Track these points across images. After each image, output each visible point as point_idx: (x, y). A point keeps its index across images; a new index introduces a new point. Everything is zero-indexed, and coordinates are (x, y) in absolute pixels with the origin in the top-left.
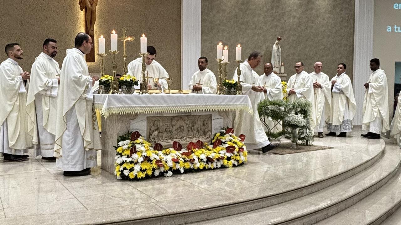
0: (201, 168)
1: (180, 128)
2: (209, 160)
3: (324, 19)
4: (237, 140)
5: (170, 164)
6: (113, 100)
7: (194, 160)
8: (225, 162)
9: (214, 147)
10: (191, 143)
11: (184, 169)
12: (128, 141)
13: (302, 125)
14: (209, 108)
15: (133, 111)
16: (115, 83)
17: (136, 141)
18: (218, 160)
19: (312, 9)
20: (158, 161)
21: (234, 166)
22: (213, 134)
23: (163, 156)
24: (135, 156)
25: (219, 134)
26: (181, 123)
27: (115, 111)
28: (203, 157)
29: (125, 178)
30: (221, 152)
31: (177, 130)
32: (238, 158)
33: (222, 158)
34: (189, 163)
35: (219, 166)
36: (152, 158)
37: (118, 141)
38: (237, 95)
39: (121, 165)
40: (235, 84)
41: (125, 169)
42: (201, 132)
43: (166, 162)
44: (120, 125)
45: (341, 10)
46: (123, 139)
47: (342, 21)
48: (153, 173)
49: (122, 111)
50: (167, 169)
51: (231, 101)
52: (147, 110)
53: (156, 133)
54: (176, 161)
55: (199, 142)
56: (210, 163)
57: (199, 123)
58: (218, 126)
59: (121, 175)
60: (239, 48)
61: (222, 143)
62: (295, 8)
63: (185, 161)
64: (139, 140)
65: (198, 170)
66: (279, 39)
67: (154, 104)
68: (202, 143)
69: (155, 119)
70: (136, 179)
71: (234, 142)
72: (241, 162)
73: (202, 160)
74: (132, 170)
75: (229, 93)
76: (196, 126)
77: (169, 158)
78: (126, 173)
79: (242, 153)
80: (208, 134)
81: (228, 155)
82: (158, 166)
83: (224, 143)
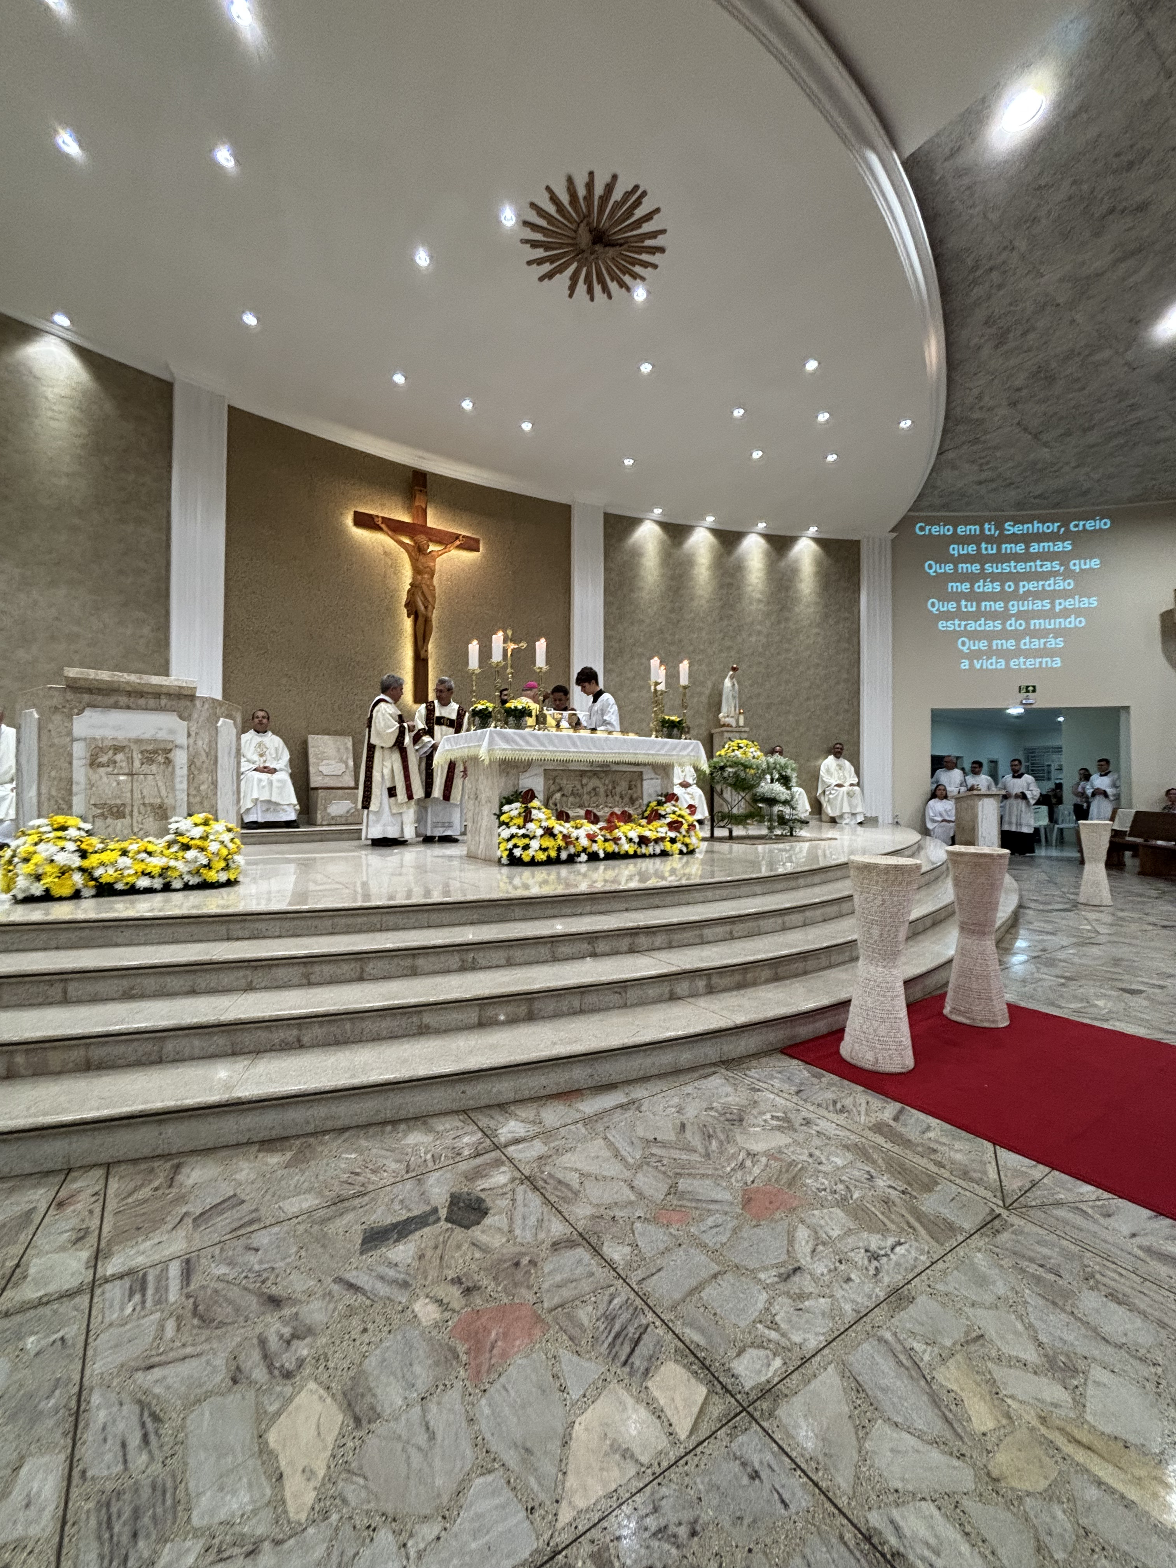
0: (631, 852)
1: (594, 789)
2: (643, 840)
3: (808, 637)
4: (685, 812)
5: (584, 842)
6: (497, 739)
7: (620, 839)
8: (668, 846)
9: (649, 823)
10: (613, 814)
11: (605, 852)
12: (518, 805)
13: (783, 798)
14: (641, 759)
15: (524, 756)
16: (499, 712)
17: (530, 805)
18: (657, 841)
19: (787, 620)
20: (566, 837)
21: (681, 852)
22: (645, 802)
23: (571, 829)
24: (530, 826)
25: (655, 803)
26: (594, 782)
27: (499, 755)
28: (633, 835)
29: (514, 861)
30: (659, 829)
31: (589, 793)
32: (687, 840)
33: (662, 839)
34: (611, 843)
35: (658, 851)
36: (556, 831)
37: (502, 805)
38: (682, 740)
39: (509, 840)
40: (679, 722)
41: (515, 846)
42: (626, 799)
43: (577, 839)
44: (503, 780)
45: (837, 623)
46: (509, 802)
47: (839, 641)
48: (558, 855)
49: (509, 755)
50: (581, 849)
51: (674, 749)
52: (548, 756)
53: (558, 796)
54: (592, 838)
55: (624, 812)
56: (643, 846)
57: (623, 786)
58: (651, 791)
59: (508, 856)
60: (684, 666)
61: (660, 817)
62: (760, 618)
63: (606, 840)
64: (536, 803)
65: (626, 856)
66: (734, 669)
67: (555, 746)
68: (630, 815)
69: (555, 774)
70: (533, 863)
71: (680, 816)
72: (691, 848)
73: (630, 840)
74: (526, 847)
75: (670, 736)
76: (618, 789)
77: (582, 833)
78: (517, 852)
79: (692, 833)
80: (637, 803)
81: (672, 834)
82: (567, 844)
83: (664, 817)
